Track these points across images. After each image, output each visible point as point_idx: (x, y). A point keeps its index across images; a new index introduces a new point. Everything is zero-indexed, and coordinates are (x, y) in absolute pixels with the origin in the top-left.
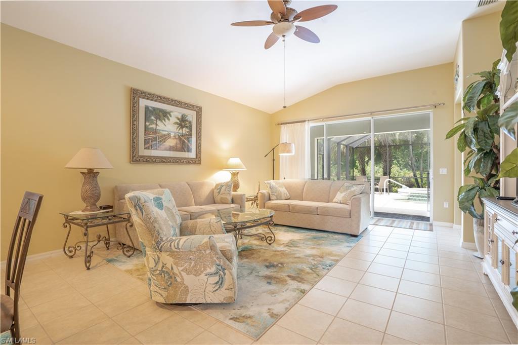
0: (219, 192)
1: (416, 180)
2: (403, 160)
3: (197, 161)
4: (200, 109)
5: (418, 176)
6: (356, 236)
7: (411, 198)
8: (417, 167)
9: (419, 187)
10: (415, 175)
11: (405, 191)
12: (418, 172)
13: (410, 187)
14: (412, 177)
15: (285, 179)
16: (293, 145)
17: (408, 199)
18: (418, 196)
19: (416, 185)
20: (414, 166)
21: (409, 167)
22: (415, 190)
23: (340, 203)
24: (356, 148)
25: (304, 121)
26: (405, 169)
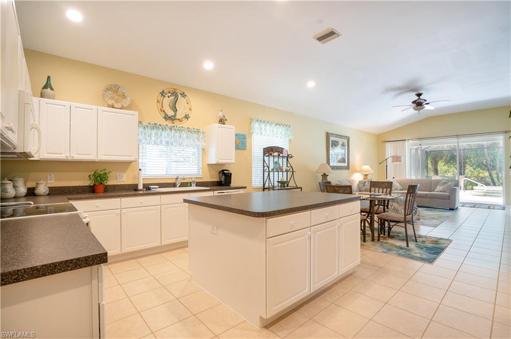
0: (364, 185)
1: (492, 179)
2: (476, 160)
3: (348, 168)
4: (349, 137)
5: (494, 176)
6: (453, 210)
7: (486, 194)
8: (493, 167)
9: (495, 185)
10: (490, 175)
11: (481, 188)
12: (494, 172)
13: (486, 185)
14: (487, 177)
15: (394, 178)
16: (402, 157)
17: (484, 195)
18: (494, 193)
19: (492, 184)
20: (489, 165)
21: (483, 166)
22: (492, 188)
23: (441, 192)
24: (430, 151)
25: (405, 140)
26: (479, 169)
